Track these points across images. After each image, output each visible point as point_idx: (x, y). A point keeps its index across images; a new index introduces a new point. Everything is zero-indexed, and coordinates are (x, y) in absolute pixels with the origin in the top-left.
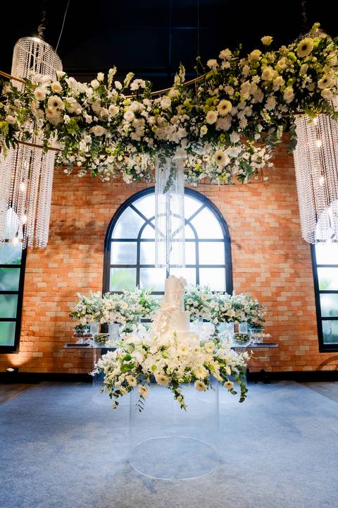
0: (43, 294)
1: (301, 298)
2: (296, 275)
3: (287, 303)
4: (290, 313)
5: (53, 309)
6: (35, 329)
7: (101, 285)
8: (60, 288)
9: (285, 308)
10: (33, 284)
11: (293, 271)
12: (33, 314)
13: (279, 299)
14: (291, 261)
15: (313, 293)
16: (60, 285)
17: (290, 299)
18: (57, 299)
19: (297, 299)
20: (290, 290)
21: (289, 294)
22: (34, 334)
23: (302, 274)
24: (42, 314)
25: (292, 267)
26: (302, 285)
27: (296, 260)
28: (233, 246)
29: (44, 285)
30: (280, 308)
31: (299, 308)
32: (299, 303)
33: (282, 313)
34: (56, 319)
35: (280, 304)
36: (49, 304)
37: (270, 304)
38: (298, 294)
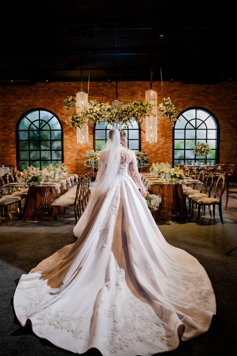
0: (71, 150)
1: (167, 152)
2: (166, 143)
3: (161, 153)
4: (162, 157)
5: (75, 156)
6: (70, 163)
7: (92, 147)
8: (77, 148)
9: (160, 155)
10: (67, 147)
11: (164, 141)
12: (68, 158)
13: (158, 152)
14: (164, 138)
15: (172, 150)
16: (77, 147)
17: (162, 152)
18: (76, 152)
19: (165, 152)
20: (163, 148)
21: (162, 150)
22: (69, 165)
23: (168, 142)
24: (71, 157)
25: (164, 140)
26: (168, 147)
27: (166, 137)
28: (142, 132)
29: (71, 147)
30: (158, 155)
31: (166, 156)
32: (166, 154)
33: (159, 157)
34: (77, 160)
35: (159, 154)
36: (74, 154)
37: (155, 154)
38: (166, 150)
